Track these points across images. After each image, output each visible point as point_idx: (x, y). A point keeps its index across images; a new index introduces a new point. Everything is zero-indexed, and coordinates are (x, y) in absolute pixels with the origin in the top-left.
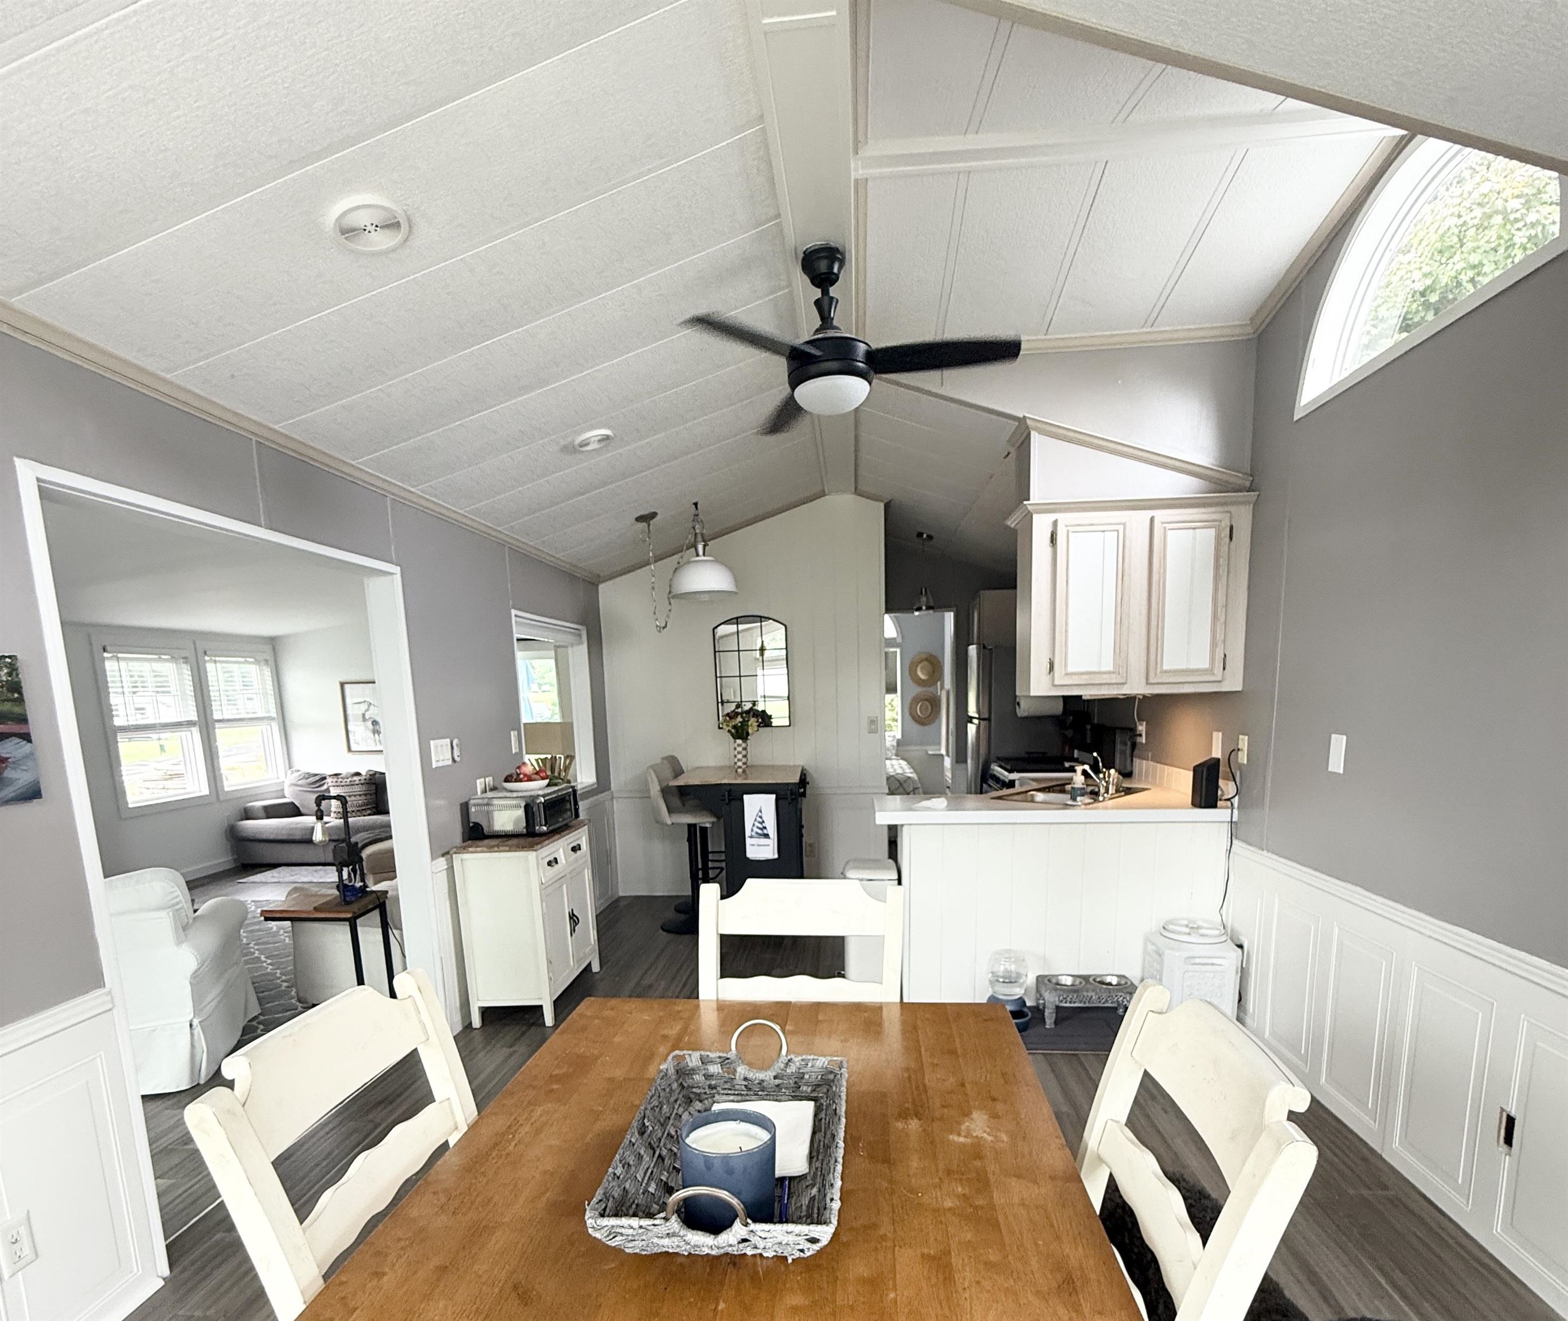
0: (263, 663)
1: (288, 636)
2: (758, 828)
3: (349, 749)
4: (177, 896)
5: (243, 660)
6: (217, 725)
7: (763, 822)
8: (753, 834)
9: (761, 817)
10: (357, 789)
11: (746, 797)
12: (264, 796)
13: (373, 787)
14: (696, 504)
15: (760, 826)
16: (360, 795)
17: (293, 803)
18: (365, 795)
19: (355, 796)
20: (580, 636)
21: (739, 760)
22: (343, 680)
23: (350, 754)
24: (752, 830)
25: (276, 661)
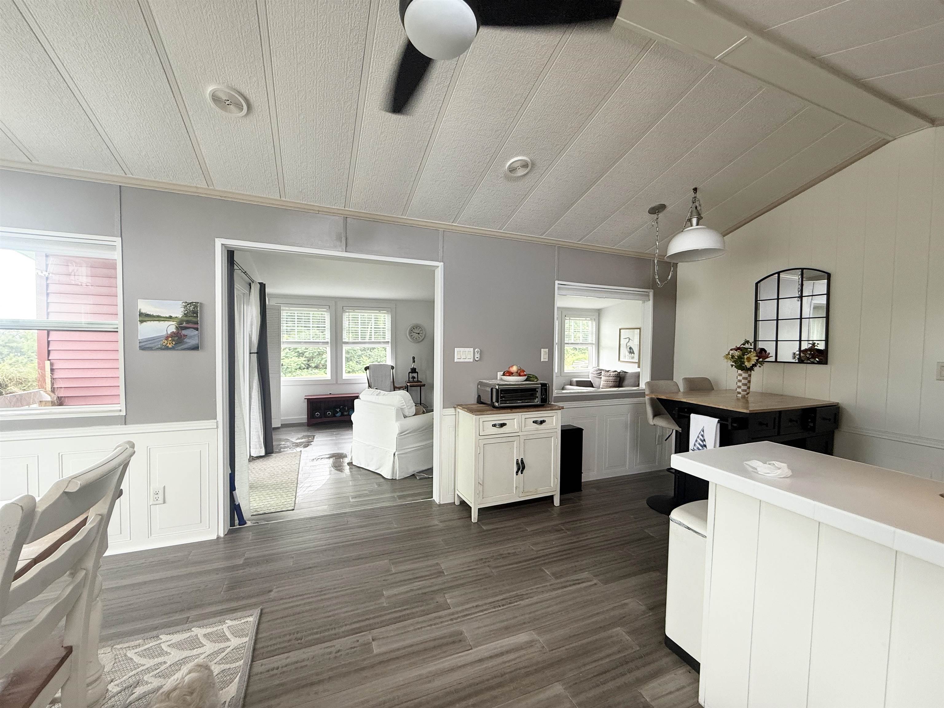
0: (593, 320)
1: (603, 308)
2: (699, 444)
3: (619, 360)
4: (403, 403)
5: (584, 319)
6: (566, 345)
7: (704, 440)
8: (695, 448)
9: (702, 436)
10: (611, 378)
11: (693, 416)
12: (581, 377)
13: (619, 379)
14: (695, 190)
15: (701, 443)
16: (612, 382)
17: (590, 381)
18: (614, 382)
19: (609, 381)
20: (648, 296)
21: (739, 387)
22: (620, 327)
23: (619, 362)
24: (695, 445)
25: (599, 319)
